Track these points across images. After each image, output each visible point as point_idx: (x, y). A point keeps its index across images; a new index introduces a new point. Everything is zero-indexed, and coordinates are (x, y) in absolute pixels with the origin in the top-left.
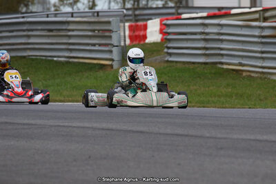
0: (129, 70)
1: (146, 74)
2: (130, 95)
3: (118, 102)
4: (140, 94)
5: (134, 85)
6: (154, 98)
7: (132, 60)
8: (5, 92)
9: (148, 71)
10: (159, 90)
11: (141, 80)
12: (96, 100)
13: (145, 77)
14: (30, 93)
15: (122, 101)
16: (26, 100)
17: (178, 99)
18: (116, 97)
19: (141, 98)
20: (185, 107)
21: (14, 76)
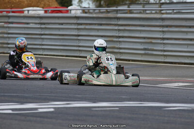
0: (95, 56)
1: (108, 59)
2: (95, 76)
3: (86, 81)
4: (102, 76)
5: (98, 68)
6: (114, 79)
7: (97, 48)
8: (23, 70)
9: (109, 57)
10: (118, 73)
11: (104, 65)
12: (69, 79)
13: (107, 62)
14: (43, 71)
15: (89, 81)
16: (40, 76)
17: (132, 80)
18: (84, 78)
19: (103, 79)
20: (137, 86)
21: (30, 58)
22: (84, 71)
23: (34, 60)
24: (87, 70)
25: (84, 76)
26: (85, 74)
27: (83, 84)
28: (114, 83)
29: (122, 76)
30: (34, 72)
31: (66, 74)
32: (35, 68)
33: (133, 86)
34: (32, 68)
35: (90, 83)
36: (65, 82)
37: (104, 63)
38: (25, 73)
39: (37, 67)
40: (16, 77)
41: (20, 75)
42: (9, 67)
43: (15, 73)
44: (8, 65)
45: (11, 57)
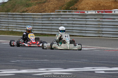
0: (60, 35)
1: (66, 37)
2: (59, 45)
3: (54, 47)
4: (63, 45)
5: (61, 41)
6: (68, 46)
7: (60, 31)
8: (28, 42)
9: (66, 36)
10: (70, 43)
12: (46, 46)
13: (65, 38)
14: (38, 43)
15: (56, 47)
16: (37, 45)
17: (78, 47)
18: (53, 46)
19: (63, 46)
20: (81, 50)
21: (32, 36)
22: (54, 43)
23: (34, 37)
24: (55, 42)
25: (53, 45)
26: (54, 44)
27: (53, 49)
28: (68, 49)
29: (73, 45)
30: (34, 43)
31: (45, 44)
32: (34, 41)
33: (79, 50)
34: (33, 41)
35: (56, 48)
36: (45, 48)
37: (64, 38)
38: (29, 44)
39: (35, 41)
40: (24, 46)
41: (26, 45)
42: (22, 41)
43: (24, 44)
44: (22, 40)
45: (24, 35)
